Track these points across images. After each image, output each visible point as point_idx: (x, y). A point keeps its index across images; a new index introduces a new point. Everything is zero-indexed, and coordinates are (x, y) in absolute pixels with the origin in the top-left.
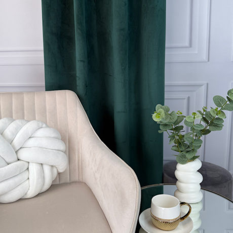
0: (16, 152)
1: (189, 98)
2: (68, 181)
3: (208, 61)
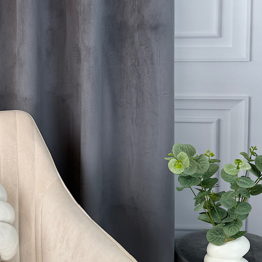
3: (251, 60)
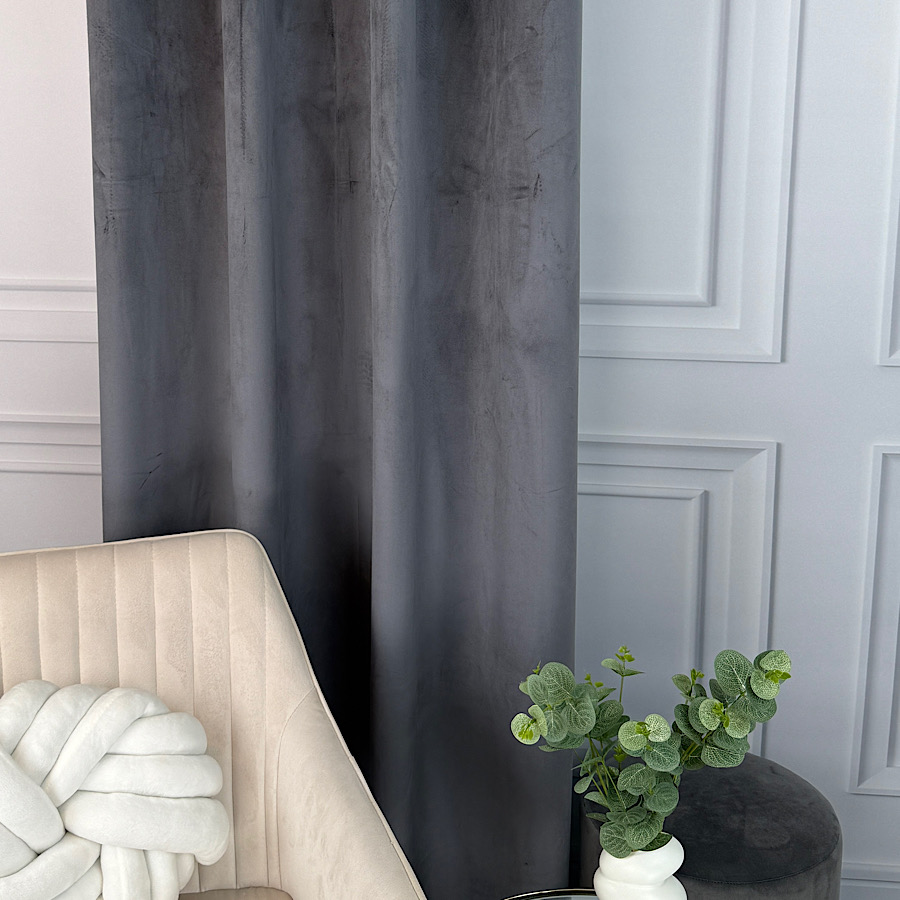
0: (61, 809)
3: (783, 360)
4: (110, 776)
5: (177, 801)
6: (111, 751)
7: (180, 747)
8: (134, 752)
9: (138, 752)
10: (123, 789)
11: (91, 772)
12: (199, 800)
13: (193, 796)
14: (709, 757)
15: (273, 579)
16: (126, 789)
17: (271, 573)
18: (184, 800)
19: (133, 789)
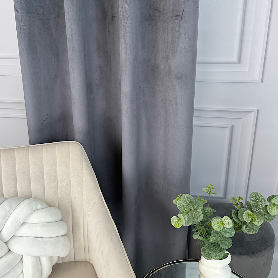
0: (6, 243)
1: (232, 127)
2: (72, 259)
3: (262, 82)
4: (24, 231)
5: (50, 239)
6: (25, 222)
7: (50, 220)
8: (34, 223)
9: (34, 222)
10: (29, 236)
11: (17, 230)
12: (58, 238)
13: (56, 236)
14: (244, 229)
15: (87, 158)
16: (30, 236)
17: (86, 156)
18: (52, 238)
19: (33, 236)
